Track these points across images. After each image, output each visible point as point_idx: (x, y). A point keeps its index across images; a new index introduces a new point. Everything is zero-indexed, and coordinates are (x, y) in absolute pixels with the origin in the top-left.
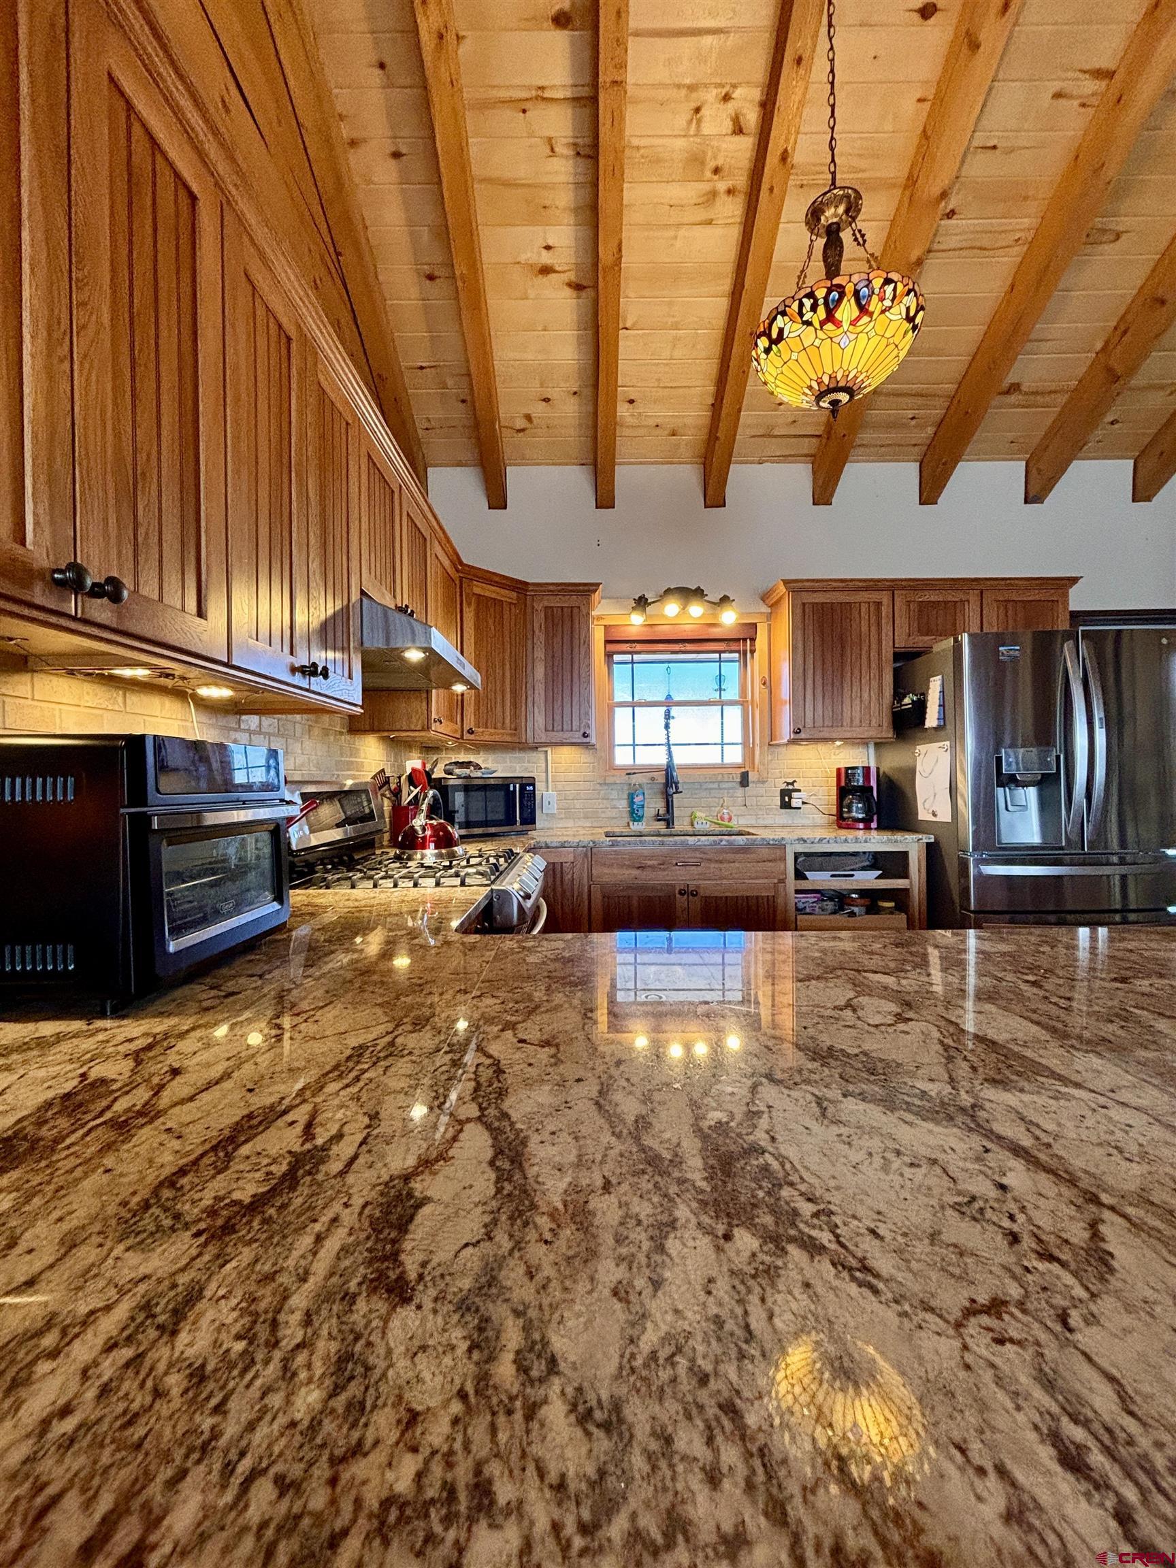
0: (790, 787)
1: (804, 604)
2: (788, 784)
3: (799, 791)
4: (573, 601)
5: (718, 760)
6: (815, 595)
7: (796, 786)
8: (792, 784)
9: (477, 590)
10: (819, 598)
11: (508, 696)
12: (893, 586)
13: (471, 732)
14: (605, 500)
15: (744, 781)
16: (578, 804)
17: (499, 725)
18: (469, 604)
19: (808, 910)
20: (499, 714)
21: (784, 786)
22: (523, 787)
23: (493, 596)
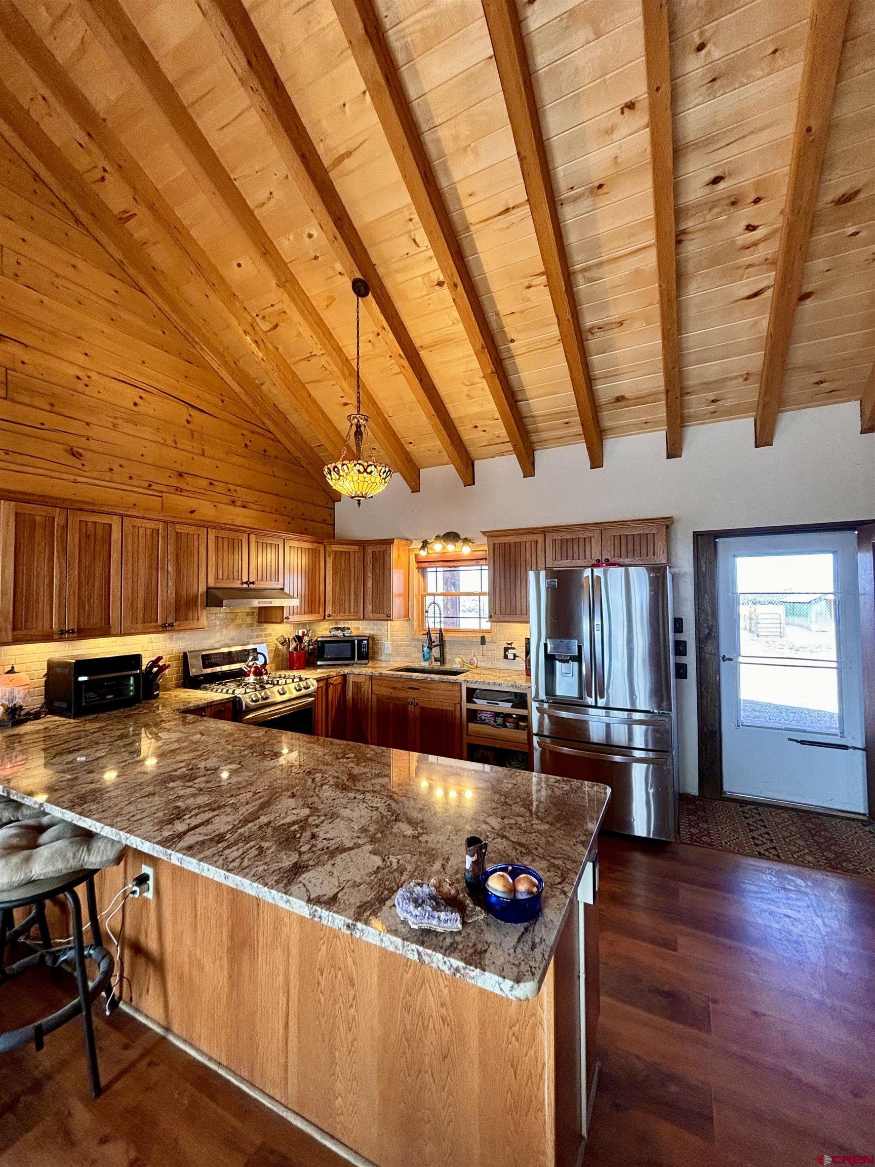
0: (510, 646)
1: (494, 544)
2: (508, 644)
3: (514, 649)
4: (382, 548)
5: (477, 627)
6: (500, 538)
7: (513, 646)
8: (511, 644)
9: (333, 549)
10: (503, 540)
11: (352, 597)
12: (544, 531)
13: (329, 616)
14: (416, 489)
15: (483, 641)
16: (402, 649)
17: (347, 611)
18: (329, 556)
19: (487, 721)
20: (347, 605)
21: (506, 645)
22: (358, 641)
23: (344, 550)
